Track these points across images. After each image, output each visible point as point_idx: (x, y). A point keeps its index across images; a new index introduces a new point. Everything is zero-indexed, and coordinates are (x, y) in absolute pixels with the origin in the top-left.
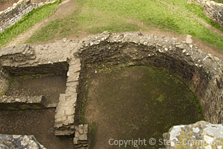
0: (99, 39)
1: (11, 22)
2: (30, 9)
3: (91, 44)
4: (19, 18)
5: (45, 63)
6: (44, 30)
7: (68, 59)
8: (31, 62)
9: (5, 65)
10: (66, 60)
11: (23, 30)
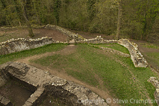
0: (58, 83)
1: (36, 46)
2: (50, 42)
3: (53, 84)
4: (41, 45)
5: (26, 81)
6: (48, 58)
7: (38, 85)
8: (21, 77)
9: (9, 72)
10: (36, 86)
11: (39, 53)
